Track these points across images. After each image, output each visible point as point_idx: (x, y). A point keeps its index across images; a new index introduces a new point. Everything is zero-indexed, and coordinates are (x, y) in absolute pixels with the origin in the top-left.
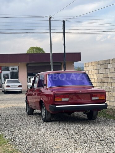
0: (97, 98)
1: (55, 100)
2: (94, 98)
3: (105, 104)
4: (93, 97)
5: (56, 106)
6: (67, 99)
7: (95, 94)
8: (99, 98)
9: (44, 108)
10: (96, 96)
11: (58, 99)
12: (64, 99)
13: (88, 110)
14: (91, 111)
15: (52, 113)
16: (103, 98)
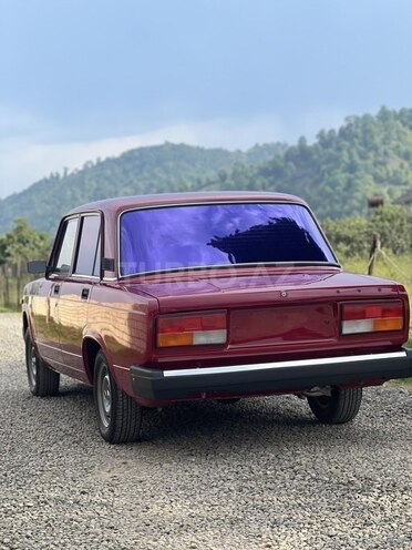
0: (363, 326)
1: (161, 344)
2: (349, 328)
3: (403, 354)
4: (345, 324)
5: (167, 373)
6: (217, 337)
7: (358, 308)
8: (375, 324)
9: (107, 377)
10: (362, 316)
11: (175, 337)
12: (201, 338)
13: (322, 387)
14: (336, 391)
16: (392, 324)
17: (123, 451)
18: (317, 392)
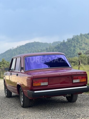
0: (77, 81)
1: (34, 85)
2: (74, 81)
3: (86, 87)
5: (35, 92)
6: (46, 84)
7: (76, 77)
8: (80, 80)
9: (22, 93)
10: (77, 79)
11: (37, 84)
12: (42, 84)
13: (69, 94)
14: (72, 95)
15: (30, 98)
16: (84, 80)
17: (26, 109)
18: (68, 95)
